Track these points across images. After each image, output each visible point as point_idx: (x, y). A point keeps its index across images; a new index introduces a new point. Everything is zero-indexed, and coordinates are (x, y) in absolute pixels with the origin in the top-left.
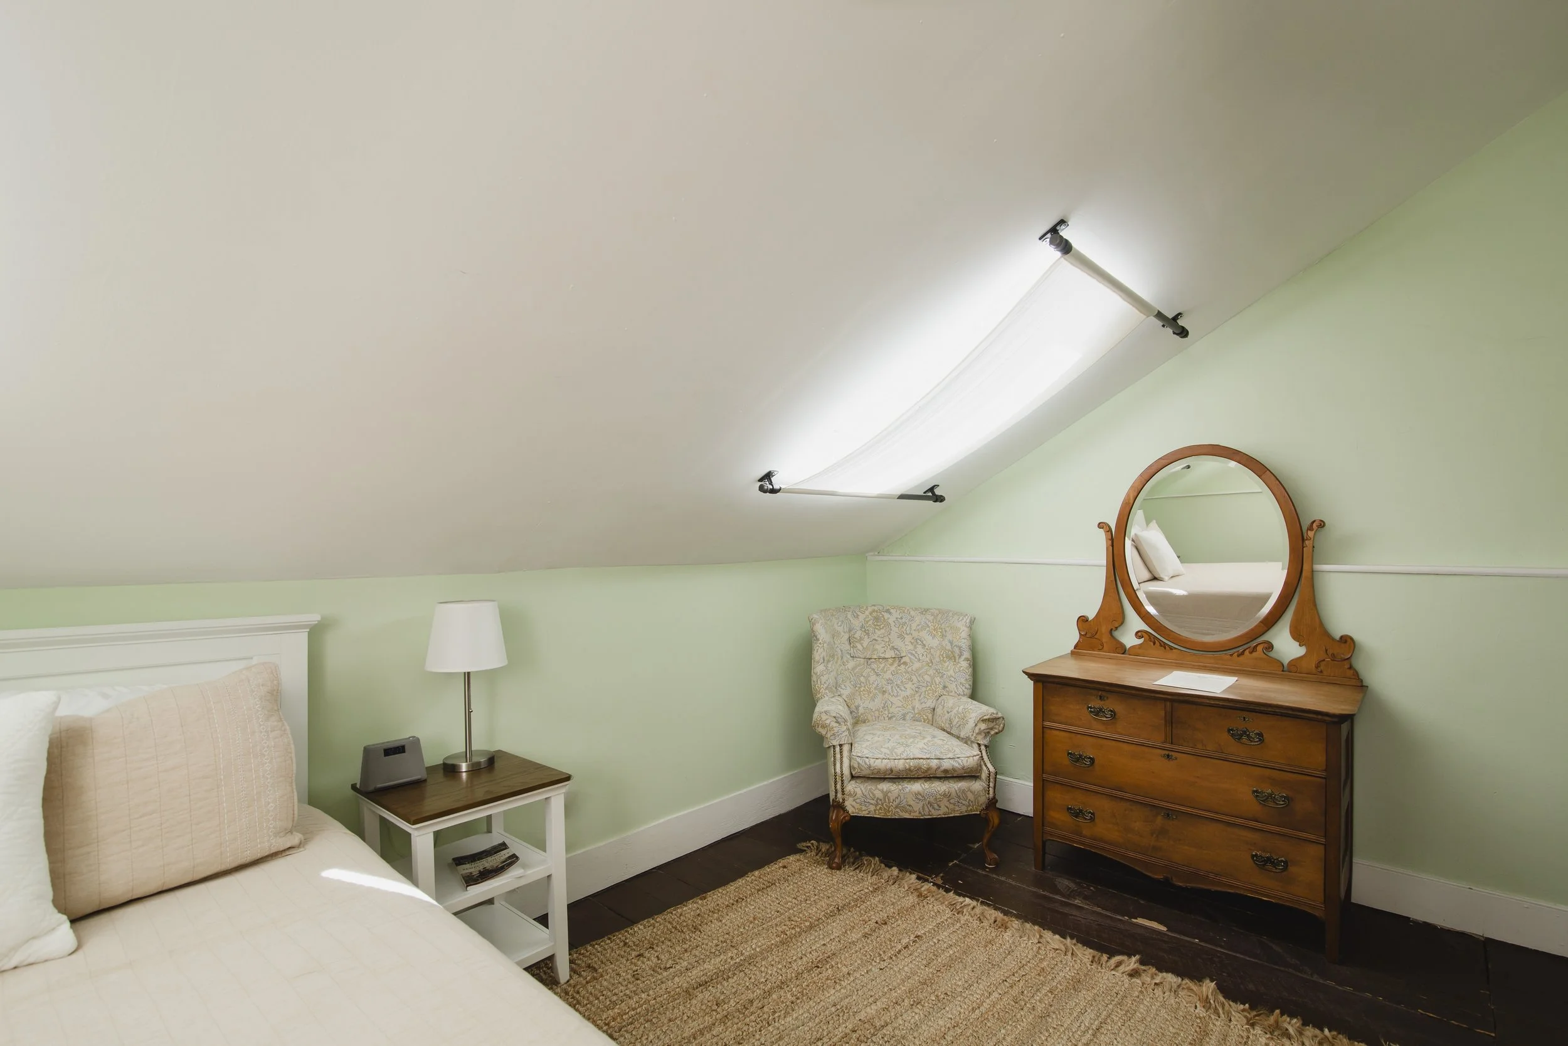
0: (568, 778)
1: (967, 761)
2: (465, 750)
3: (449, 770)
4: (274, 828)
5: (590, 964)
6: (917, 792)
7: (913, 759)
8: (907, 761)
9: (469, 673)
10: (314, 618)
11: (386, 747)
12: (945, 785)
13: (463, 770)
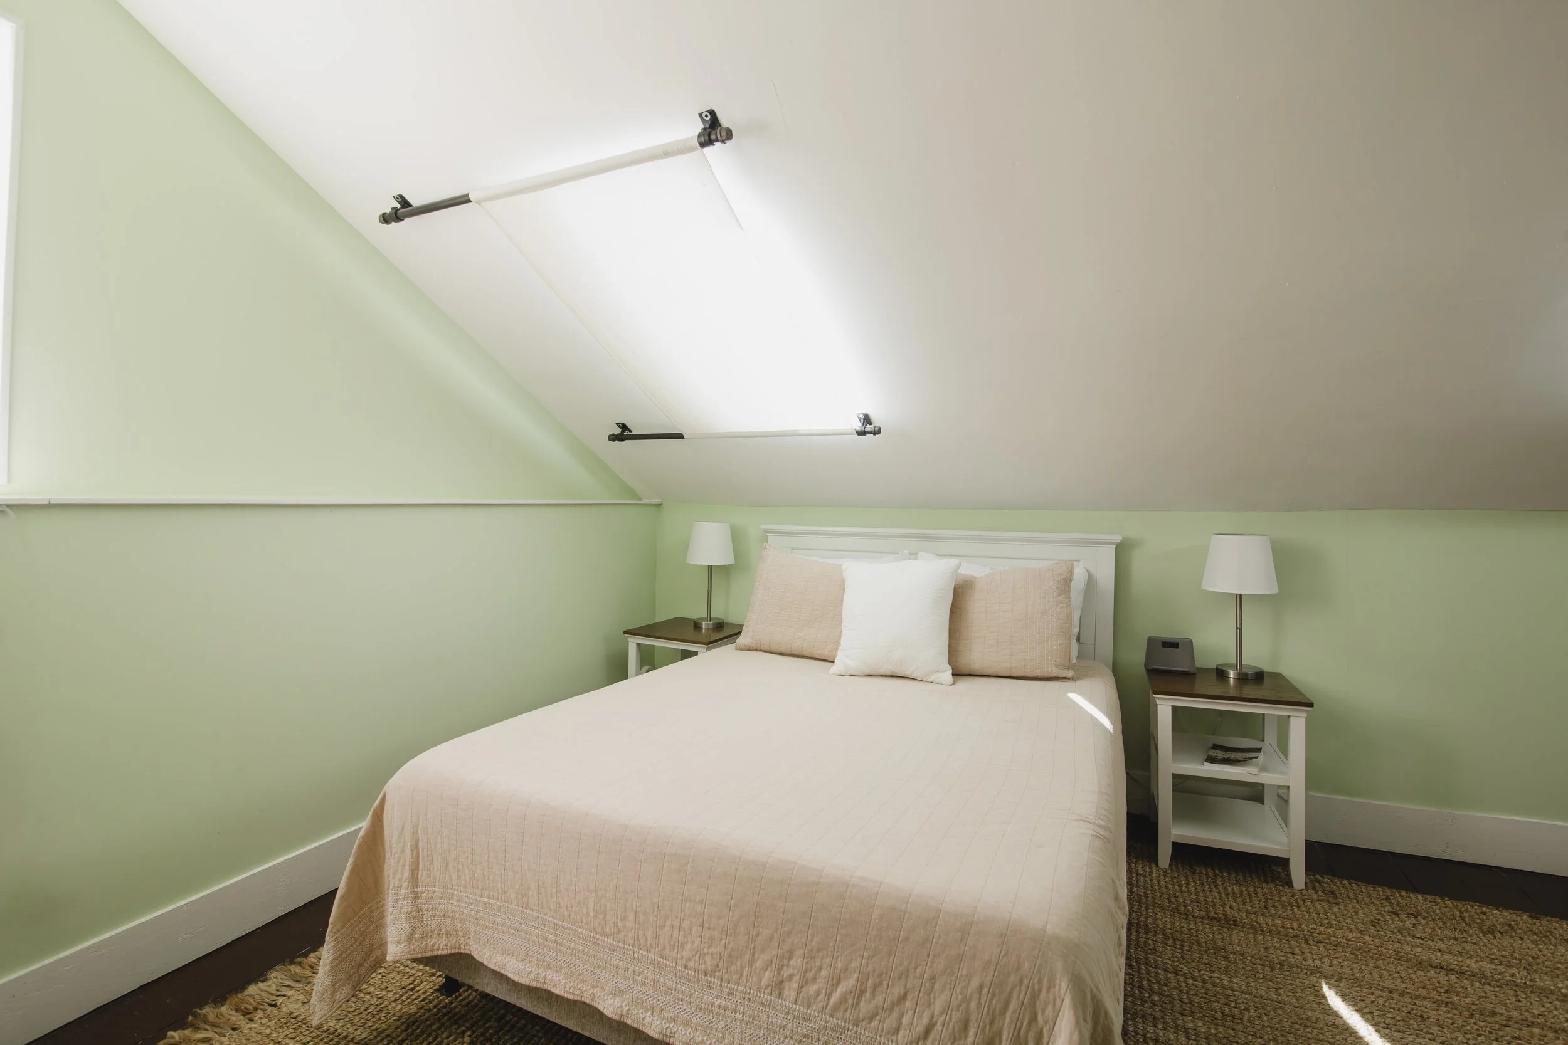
0: (1311, 705)
2: (1236, 662)
3: (1221, 673)
4: (1055, 661)
5: (1334, 891)
9: (1240, 595)
10: (1118, 538)
11: (1163, 641)
13: (1232, 676)
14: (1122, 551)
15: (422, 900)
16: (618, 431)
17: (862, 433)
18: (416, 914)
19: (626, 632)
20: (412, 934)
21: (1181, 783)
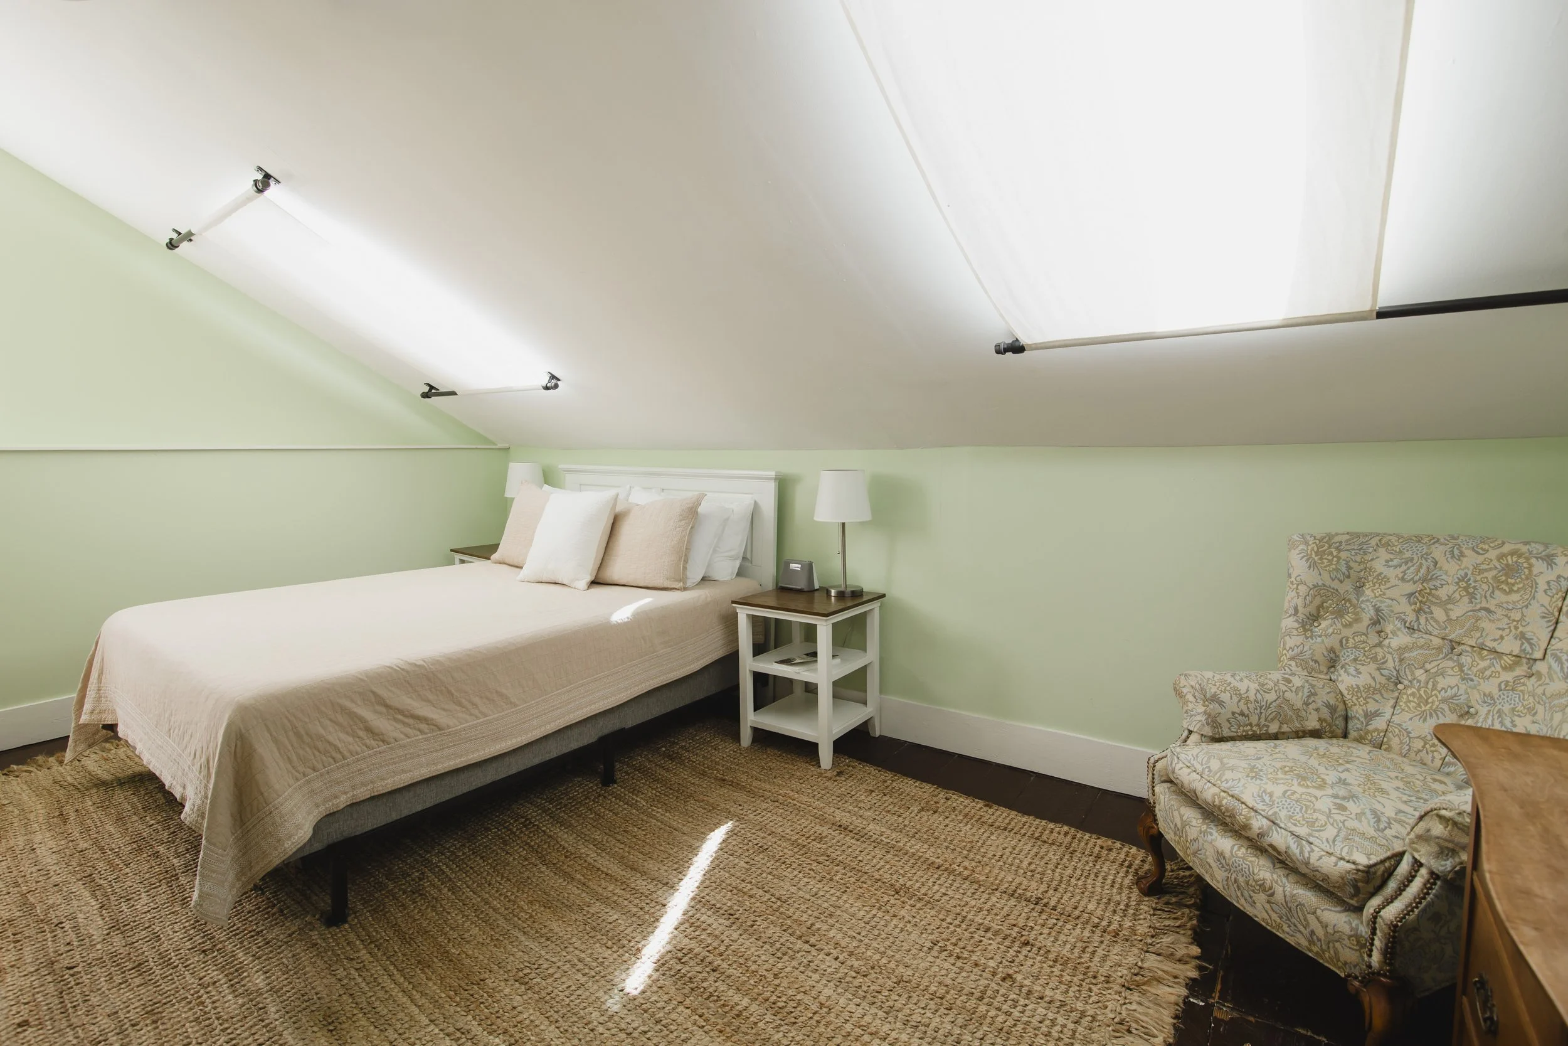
1: (1320, 858)
2: (840, 583)
3: (824, 592)
4: (666, 575)
6: (1220, 850)
7: (1232, 796)
8: (1222, 794)
9: (843, 524)
12: (1272, 873)
13: (833, 594)
14: (784, 488)
15: (102, 692)
16: (427, 389)
17: (547, 388)
18: (98, 699)
19: (452, 550)
20: (93, 710)
21: (760, 679)
